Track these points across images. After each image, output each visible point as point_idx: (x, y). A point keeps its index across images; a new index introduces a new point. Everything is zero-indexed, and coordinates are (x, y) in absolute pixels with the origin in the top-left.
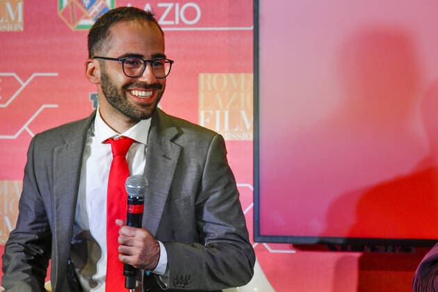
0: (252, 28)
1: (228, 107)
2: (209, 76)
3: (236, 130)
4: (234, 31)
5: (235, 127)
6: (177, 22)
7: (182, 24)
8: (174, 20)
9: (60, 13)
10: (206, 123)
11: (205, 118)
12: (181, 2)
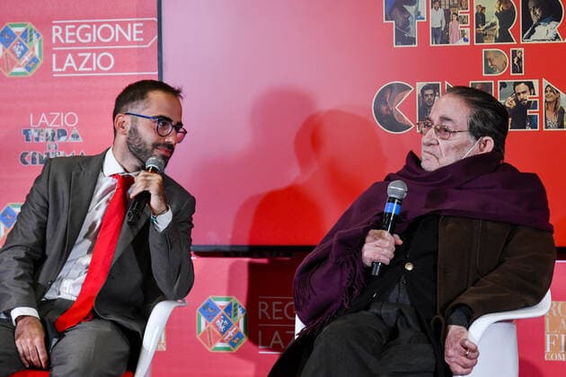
0: (157, 73)
4: (142, 76)
6: (94, 68)
7: (98, 70)
8: (92, 66)
12: (98, 52)
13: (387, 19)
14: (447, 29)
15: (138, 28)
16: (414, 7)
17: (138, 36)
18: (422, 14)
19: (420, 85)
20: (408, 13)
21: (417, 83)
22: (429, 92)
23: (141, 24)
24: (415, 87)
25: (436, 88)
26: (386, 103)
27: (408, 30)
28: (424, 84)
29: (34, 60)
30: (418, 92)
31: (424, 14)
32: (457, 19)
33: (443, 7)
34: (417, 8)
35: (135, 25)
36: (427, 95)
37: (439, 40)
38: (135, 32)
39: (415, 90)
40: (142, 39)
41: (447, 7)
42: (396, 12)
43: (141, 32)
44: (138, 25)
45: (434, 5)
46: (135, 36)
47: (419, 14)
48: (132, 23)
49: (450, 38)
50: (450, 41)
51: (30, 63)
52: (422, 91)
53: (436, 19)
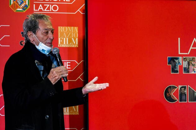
13: (169, 64)
14: (188, 68)
15: (68, 64)
16: (178, 60)
17: (69, 67)
18: (180, 63)
19: (180, 87)
20: (176, 62)
21: (179, 86)
22: (183, 89)
23: (70, 63)
24: (178, 87)
25: (185, 88)
26: (168, 92)
27: (176, 68)
28: (181, 86)
29: (26, 6)
30: (179, 89)
31: (181, 63)
32: (192, 65)
33: (187, 60)
34: (179, 61)
35: (67, 63)
36: (182, 90)
37: (186, 72)
38: (67, 65)
39: (178, 88)
41: (189, 61)
42: (172, 62)
43: (70, 65)
44: (69, 63)
45: (184, 60)
46: (67, 67)
47: (179, 63)
48: (66, 62)
49: (190, 71)
50: (190, 72)
51: (24, 7)
52: (181, 89)
53: (185, 64)
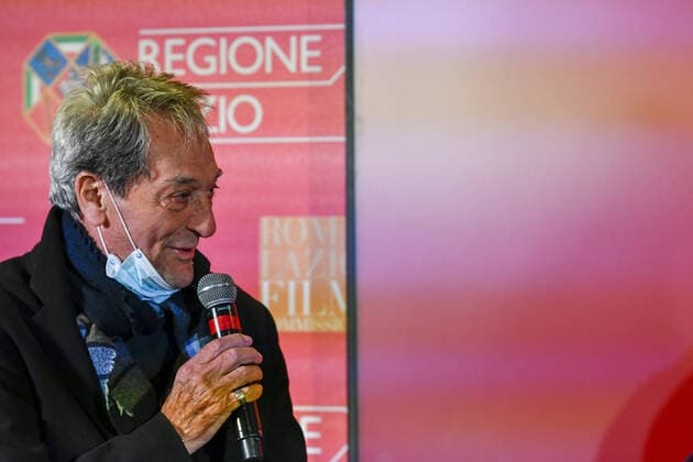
0: (343, 138)
1: (308, 274)
2: (277, 220)
3: (323, 313)
4: (318, 144)
5: (321, 309)
6: (222, 128)
7: (230, 132)
8: (217, 124)
9: (26, 113)
10: (271, 302)
11: (271, 293)
12: (231, 94)
15: (311, 46)
17: (311, 61)
23: (317, 38)
35: (305, 39)
38: (305, 54)
40: (317, 69)
43: (317, 53)
46: (304, 61)
48: (299, 34)
